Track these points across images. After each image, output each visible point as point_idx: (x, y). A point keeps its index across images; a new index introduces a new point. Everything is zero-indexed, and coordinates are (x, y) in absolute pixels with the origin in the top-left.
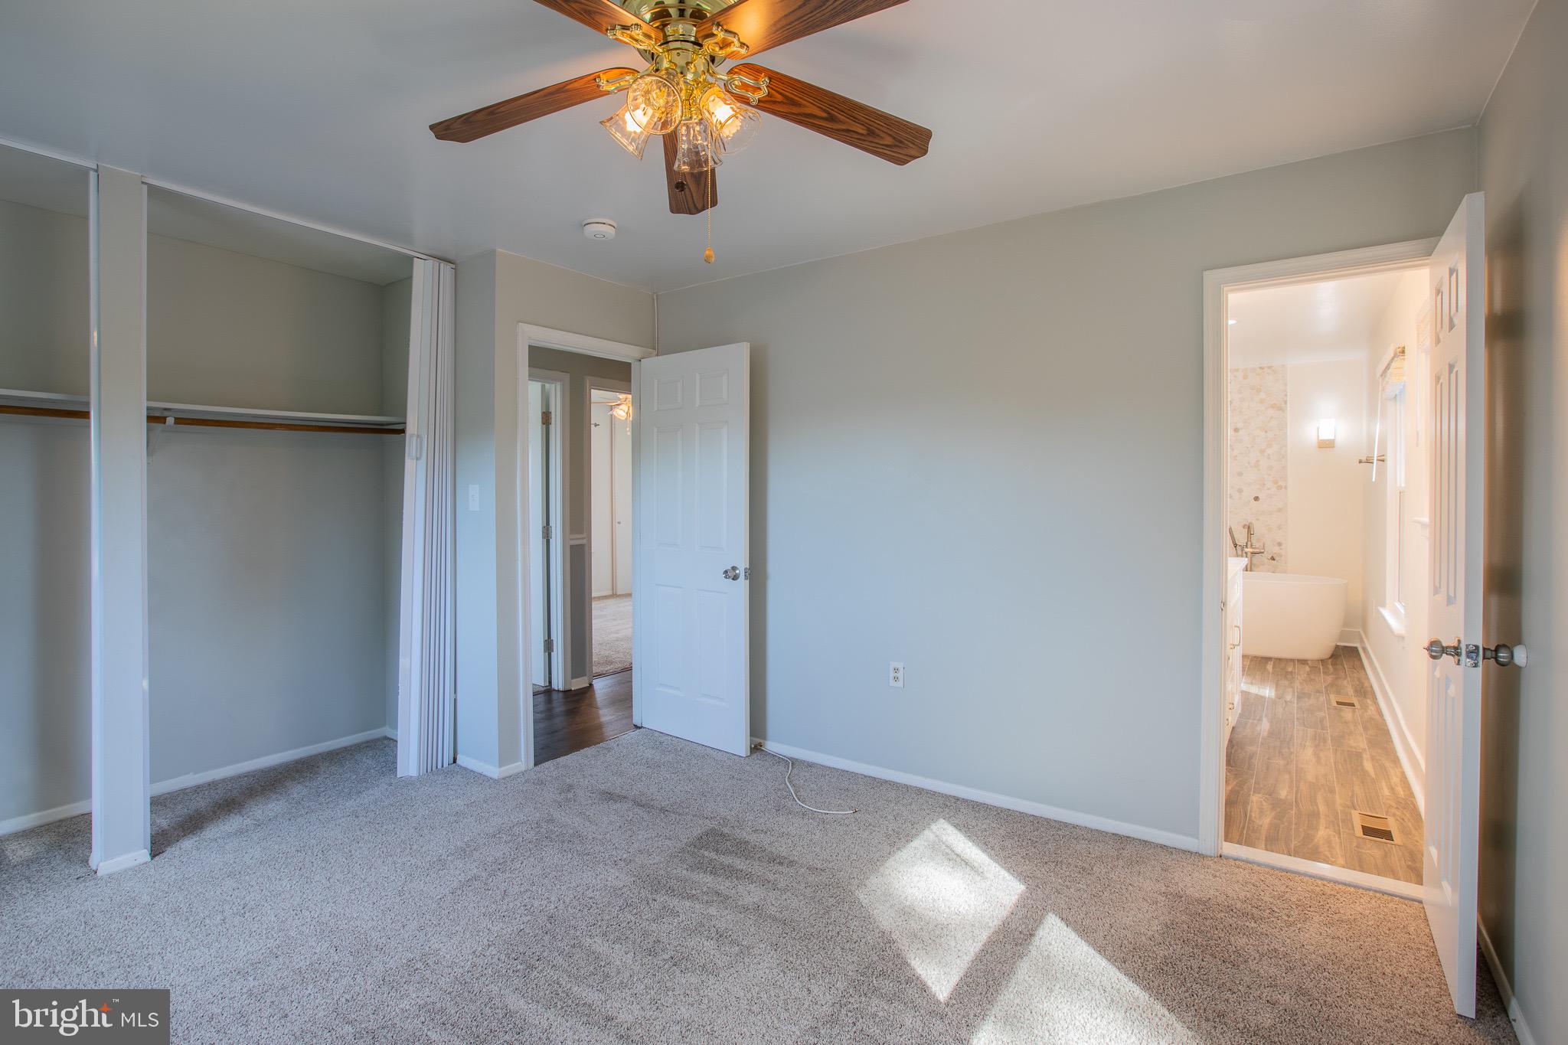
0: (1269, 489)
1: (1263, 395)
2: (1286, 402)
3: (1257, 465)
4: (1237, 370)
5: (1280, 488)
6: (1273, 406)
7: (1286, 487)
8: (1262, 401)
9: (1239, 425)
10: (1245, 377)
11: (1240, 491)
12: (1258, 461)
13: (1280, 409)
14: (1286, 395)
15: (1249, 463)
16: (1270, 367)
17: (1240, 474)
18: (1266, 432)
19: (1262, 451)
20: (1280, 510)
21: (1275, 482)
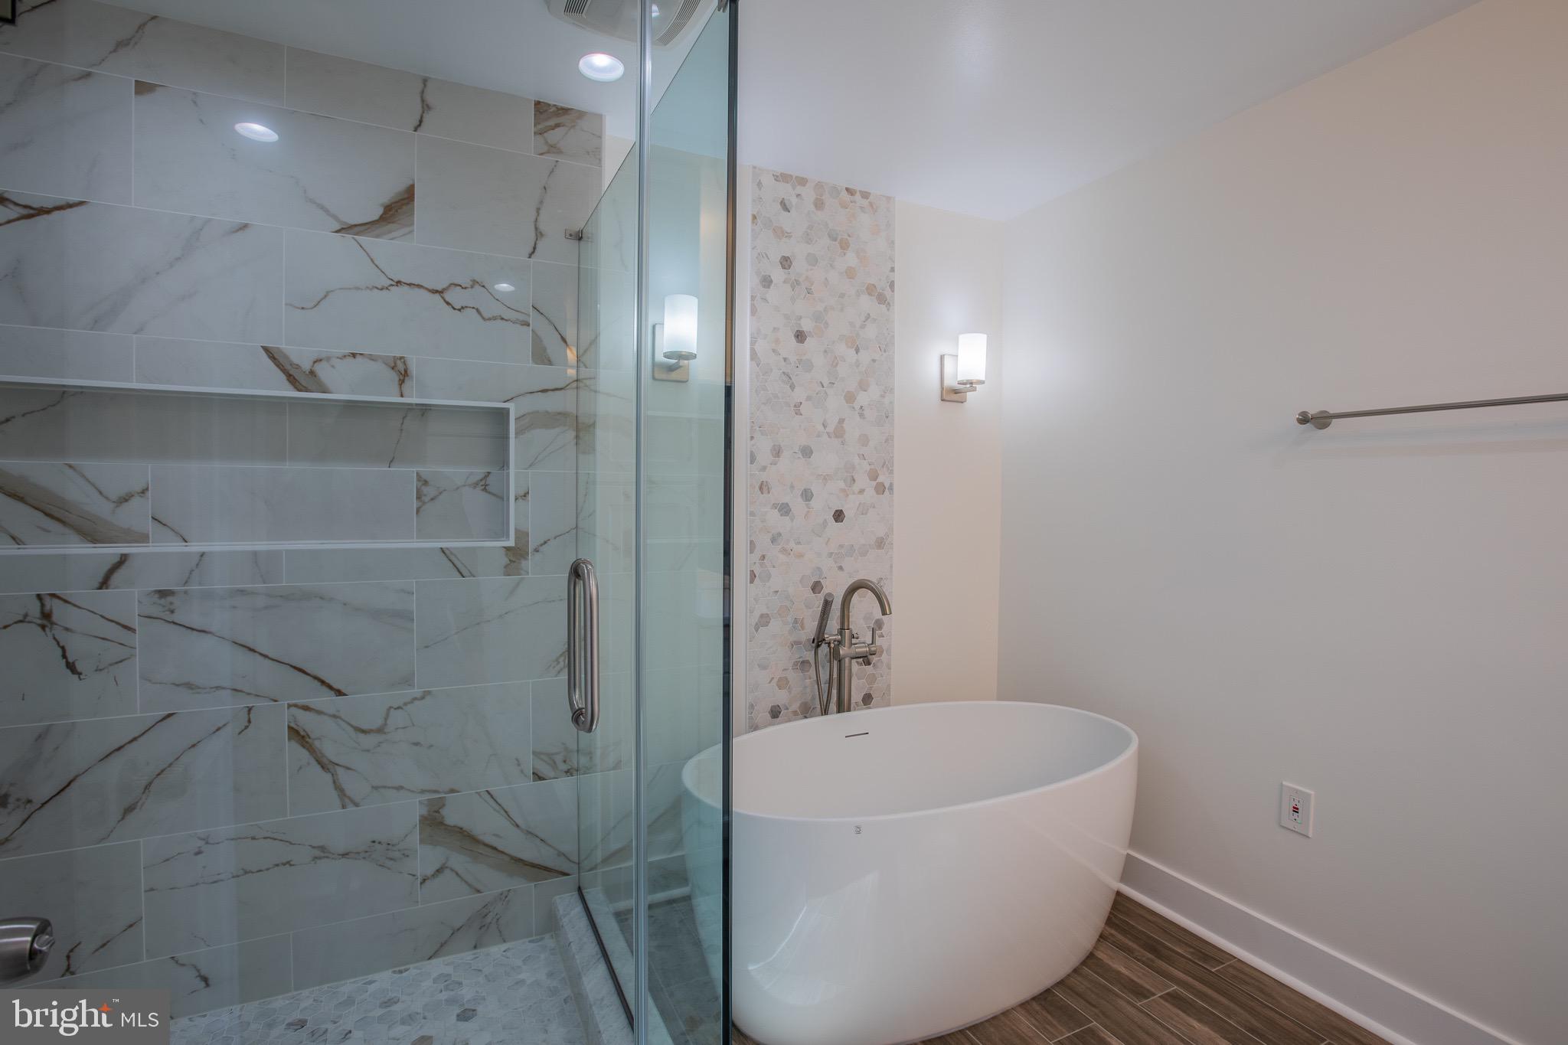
0: (862, 491)
1: (851, 259)
2: (892, 285)
3: (839, 433)
4: (802, 181)
5: (880, 489)
6: (870, 290)
7: (891, 488)
8: (850, 273)
9: (807, 325)
10: (819, 204)
11: (807, 495)
12: (841, 421)
13: (882, 299)
14: (893, 270)
15: (825, 426)
16: (865, 195)
17: (807, 452)
18: (857, 351)
19: (850, 398)
20: (880, 543)
21: (873, 476)
